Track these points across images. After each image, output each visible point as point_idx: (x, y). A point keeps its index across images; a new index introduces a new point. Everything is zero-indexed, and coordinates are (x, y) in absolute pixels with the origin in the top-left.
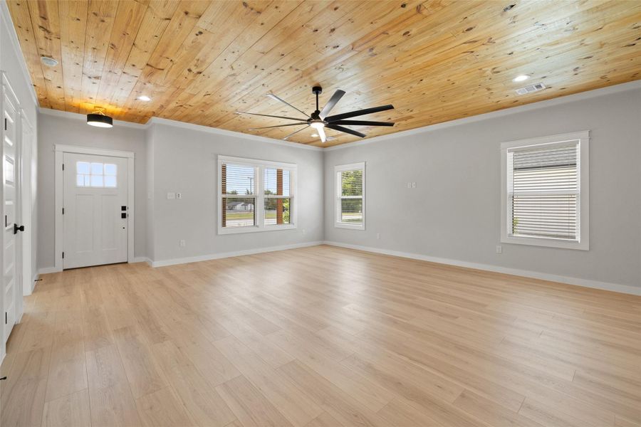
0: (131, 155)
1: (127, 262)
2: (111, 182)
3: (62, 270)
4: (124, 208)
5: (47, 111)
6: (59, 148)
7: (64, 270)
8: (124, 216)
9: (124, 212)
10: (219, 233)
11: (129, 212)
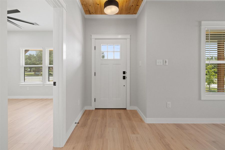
0: (128, 36)
1: (126, 109)
2: (117, 56)
3: (94, 109)
4: (124, 73)
5: (88, 16)
6: (94, 36)
7: (96, 109)
8: (124, 78)
9: (124, 75)
10: (202, 99)
11: (127, 75)
